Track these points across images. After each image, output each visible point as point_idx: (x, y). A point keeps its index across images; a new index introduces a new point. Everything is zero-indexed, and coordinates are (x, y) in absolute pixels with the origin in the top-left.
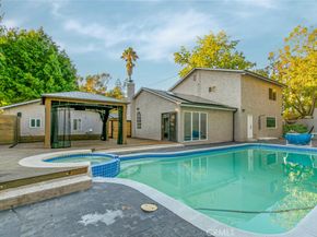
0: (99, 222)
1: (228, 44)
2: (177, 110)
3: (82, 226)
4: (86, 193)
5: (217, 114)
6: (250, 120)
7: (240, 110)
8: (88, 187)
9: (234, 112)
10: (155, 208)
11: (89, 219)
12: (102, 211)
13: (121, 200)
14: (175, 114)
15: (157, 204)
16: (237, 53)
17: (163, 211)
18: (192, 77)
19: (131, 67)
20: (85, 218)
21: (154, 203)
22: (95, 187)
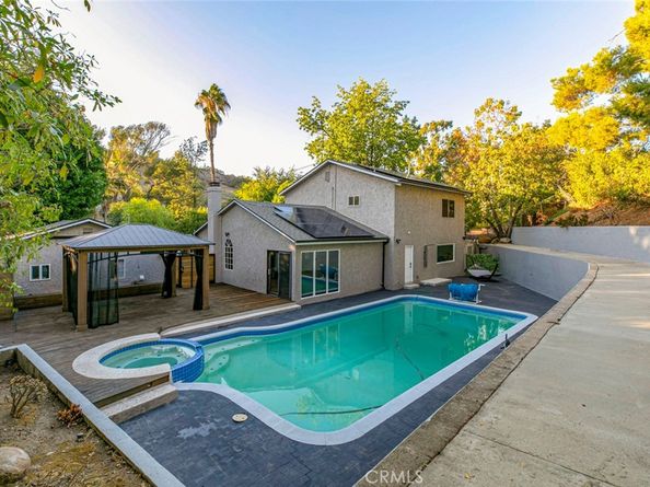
0: (196, 435)
1: (391, 105)
2: (292, 248)
3: (182, 439)
4: (173, 407)
5: (356, 251)
6: (409, 254)
7: (392, 240)
8: (173, 399)
9: (385, 244)
10: (246, 417)
11: (186, 433)
12: (196, 425)
13: (212, 412)
14: (289, 254)
15: (248, 414)
16: (406, 119)
17: (252, 419)
18: (323, 175)
19: (213, 122)
20: (182, 432)
21: (245, 412)
22: (181, 398)
